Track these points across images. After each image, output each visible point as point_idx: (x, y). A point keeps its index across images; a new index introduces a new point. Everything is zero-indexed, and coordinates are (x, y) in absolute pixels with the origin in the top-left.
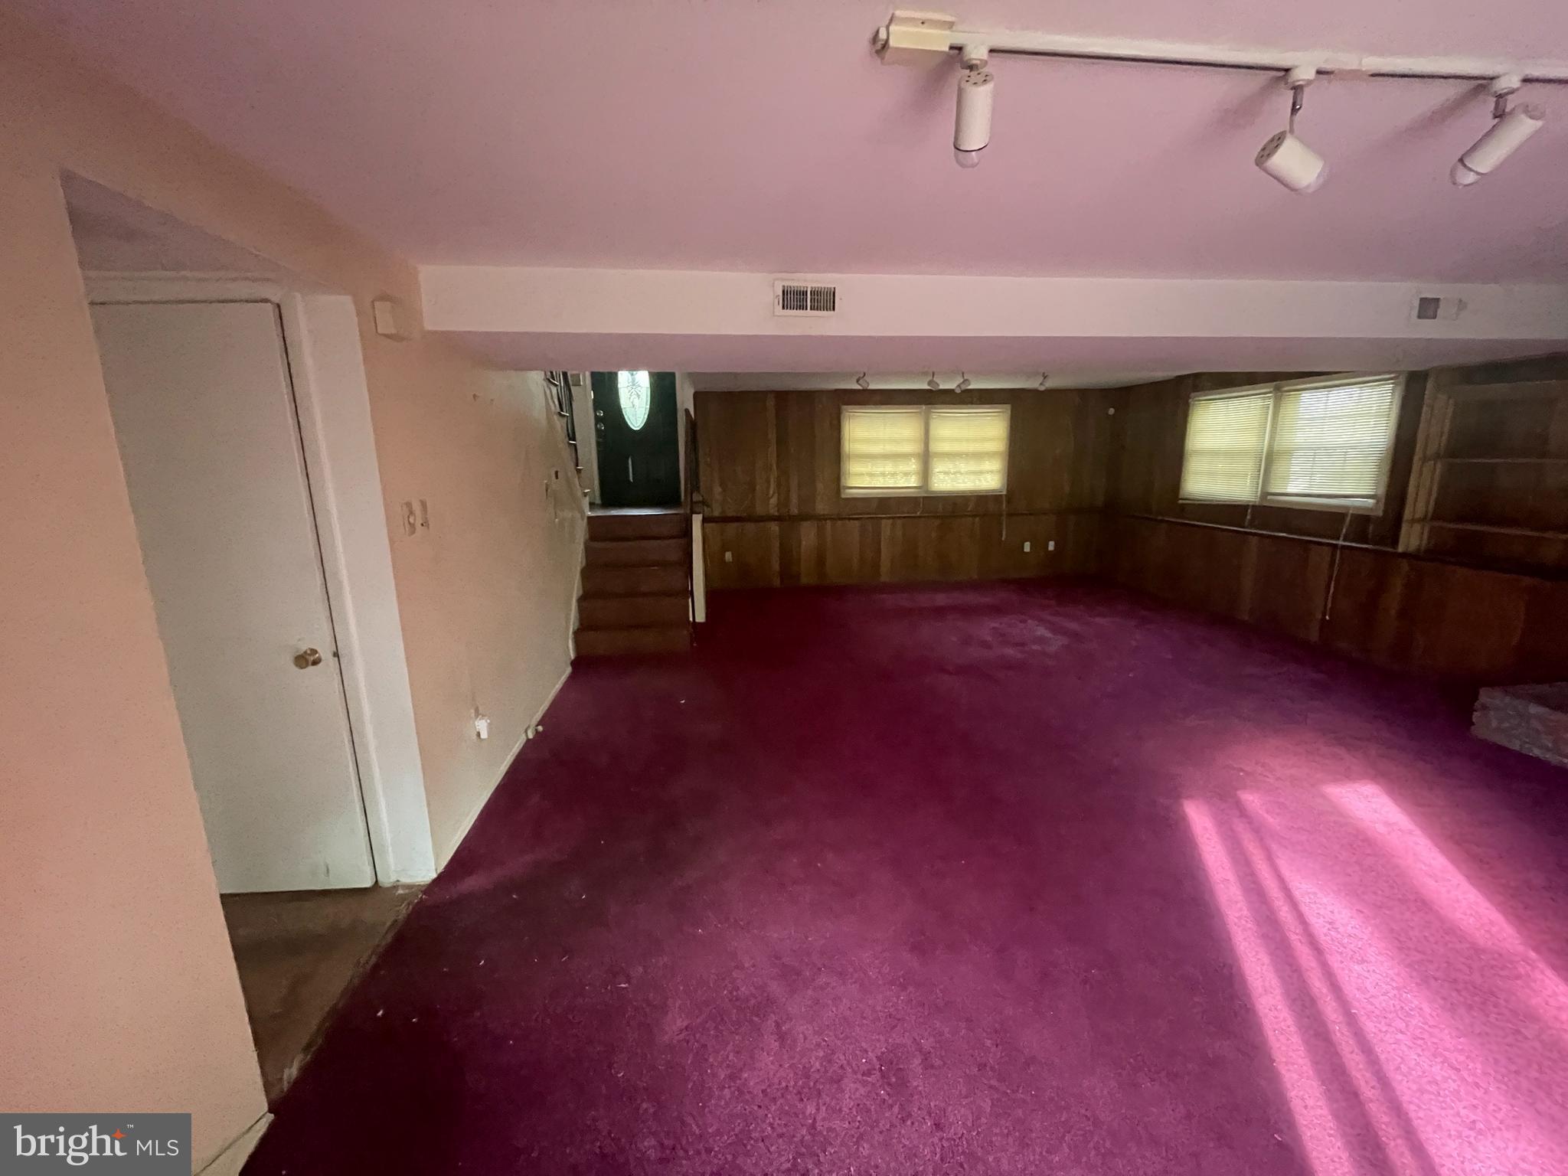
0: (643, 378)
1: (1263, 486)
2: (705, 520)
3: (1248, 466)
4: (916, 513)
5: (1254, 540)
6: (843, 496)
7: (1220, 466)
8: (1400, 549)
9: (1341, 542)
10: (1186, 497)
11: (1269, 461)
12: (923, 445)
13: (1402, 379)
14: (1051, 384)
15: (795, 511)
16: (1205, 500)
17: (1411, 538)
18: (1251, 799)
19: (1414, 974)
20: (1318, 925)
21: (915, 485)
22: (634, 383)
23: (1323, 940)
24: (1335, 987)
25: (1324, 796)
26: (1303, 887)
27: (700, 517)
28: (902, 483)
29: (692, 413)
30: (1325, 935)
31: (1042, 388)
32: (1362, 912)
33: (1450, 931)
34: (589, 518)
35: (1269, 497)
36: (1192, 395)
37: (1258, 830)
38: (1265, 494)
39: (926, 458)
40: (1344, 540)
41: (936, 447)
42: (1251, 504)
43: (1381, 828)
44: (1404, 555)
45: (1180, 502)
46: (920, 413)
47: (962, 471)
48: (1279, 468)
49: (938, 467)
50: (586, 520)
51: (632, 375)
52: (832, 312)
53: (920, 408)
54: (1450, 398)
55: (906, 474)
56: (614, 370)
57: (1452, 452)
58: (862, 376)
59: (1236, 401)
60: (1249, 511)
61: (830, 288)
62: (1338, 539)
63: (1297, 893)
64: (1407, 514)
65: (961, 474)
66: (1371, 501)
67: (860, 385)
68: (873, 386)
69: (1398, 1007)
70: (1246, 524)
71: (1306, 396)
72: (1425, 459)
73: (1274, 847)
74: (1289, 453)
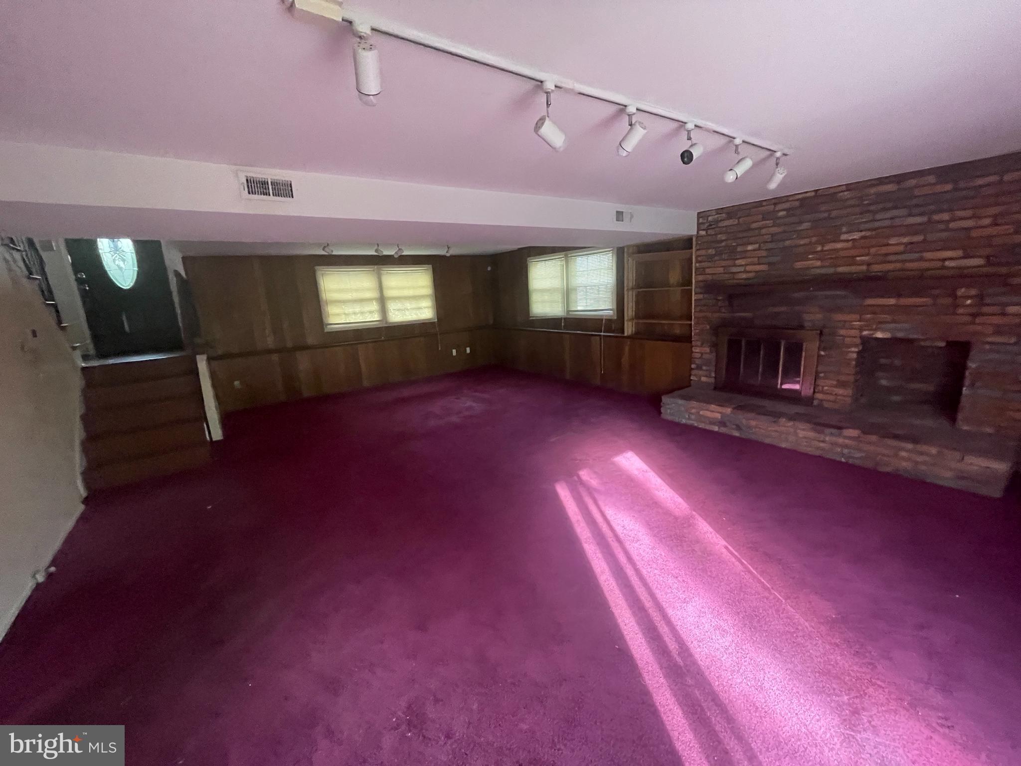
0: (127, 245)
1: (567, 308)
2: (210, 360)
3: (558, 297)
4: (381, 338)
5: (568, 336)
6: (326, 330)
7: (546, 297)
8: (626, 334)
9: (602, 334)
10: (533, 316)
11: (568, 294)
12: (378, 292)
13: (616, 250)
14: (454, 251)
15: (289, 344)
16: (543, 317)
17: (629, 329)
18: (584, 474)
19: (656, 539)
20: (618, 529)
21: (378, 319)
22: (116, 249)
23: (621, 536)
24: (630, 559)
25: (613, 463)
26: (610, 512)
27: (204, 357)
28: (369, 318)
29: (183, 273)
30: (622, 533)
31: (448, 255)
32: (634, 516)
33: (667, 513)
34: (83, 369)
35: (570, 313)
36: (528, 259)
37: (590, 490)
38: (568, 311)
39: (382, 301)
40: (604, 332)
41: (388, 293)
42: (563, 317)
43: (636, 472)
44: (628, 337)
45: (532, 318)
46: (374, 271)
47: (409, 308)
48: (572, 296)
49: (392, 307)
50: (79, 373)
51: (113, 241)
52: (291, 199)
53: (372, 268)
54: (633, 260)
55: (371, 312)
56: (93, 238)
57: (638, 286)
58: (326, 245)
59: (550, 262)
60: (563, 321)
61: (287, 181)
62: (601, 332)
63: (608, 517)
64: (626, 318)
65: (408, 310)
66: (611, 312)
67: (325, 251)
68: (335, 253)
69: (653, 558)
70: (562, 328)
71: (579, 259)
72: (628, 290)
73: (596, 495)
74: (575, 289)
